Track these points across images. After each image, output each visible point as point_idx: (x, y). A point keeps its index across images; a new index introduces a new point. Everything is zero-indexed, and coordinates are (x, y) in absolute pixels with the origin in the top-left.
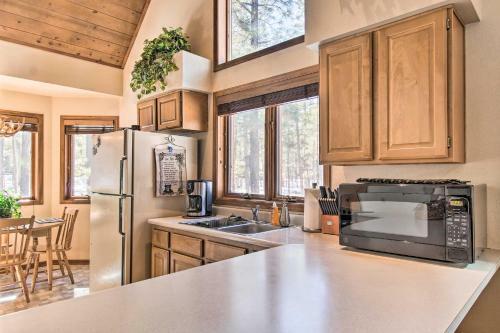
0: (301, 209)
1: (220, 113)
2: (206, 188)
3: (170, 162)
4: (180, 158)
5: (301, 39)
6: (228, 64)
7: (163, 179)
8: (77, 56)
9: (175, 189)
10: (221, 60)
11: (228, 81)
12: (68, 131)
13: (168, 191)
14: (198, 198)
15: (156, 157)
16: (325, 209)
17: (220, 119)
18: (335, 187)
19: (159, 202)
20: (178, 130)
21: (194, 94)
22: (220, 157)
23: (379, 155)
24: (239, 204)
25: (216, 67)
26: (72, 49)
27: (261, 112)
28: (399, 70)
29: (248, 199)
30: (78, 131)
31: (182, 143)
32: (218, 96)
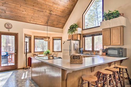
0: (99, 52)
1: (84, 37)
2: (82, 49)
5: (99, 26)
6: (85, 29)
7: (75, 48)
8: (57, 27)
9: (77, 49)
10: (84, 29)
11: (85, 32)
12: (53, 39)
14: (81, 51)
15: (74, 44)
16: (103, 52)
17: (84, 38)
18: (104, 49)
19: (75, 51)
20: (77, 40)
21: (79, 34)
22: (83, 44)
23: (111, 45)
24: (87, 52)
25: (83, 30)
26: (56, 26)
28: (114, 33)
29: (89, 51)
30: (55, 40)
32: (83, 34)
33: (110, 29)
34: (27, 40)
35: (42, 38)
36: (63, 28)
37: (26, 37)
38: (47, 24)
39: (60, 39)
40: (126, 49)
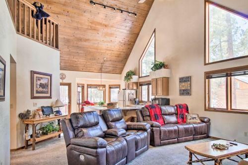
2: (137, 100)
3: (131, 95)
4: (133, 94)
6: (142, 77)
7: (130, 98)
11: (141, 80)
12: (110, 88)
13: (131, 100)
14: (136, 101)
15: (129, 94)
19: (129, 102)
20: (133, 89)
21: (135, 83)
23: (157, 95)
25: (139, 77)
27: (147, 86)
30: (112, 88)
31: (133, 92)
32: (140, 83)
33: (156, 79)
34: (80, 89)
35: (96, 86)
36: (121, 74)
37: (79, 86)
38: (101, 71)
39: (118, 86)
40: (169, 99)
